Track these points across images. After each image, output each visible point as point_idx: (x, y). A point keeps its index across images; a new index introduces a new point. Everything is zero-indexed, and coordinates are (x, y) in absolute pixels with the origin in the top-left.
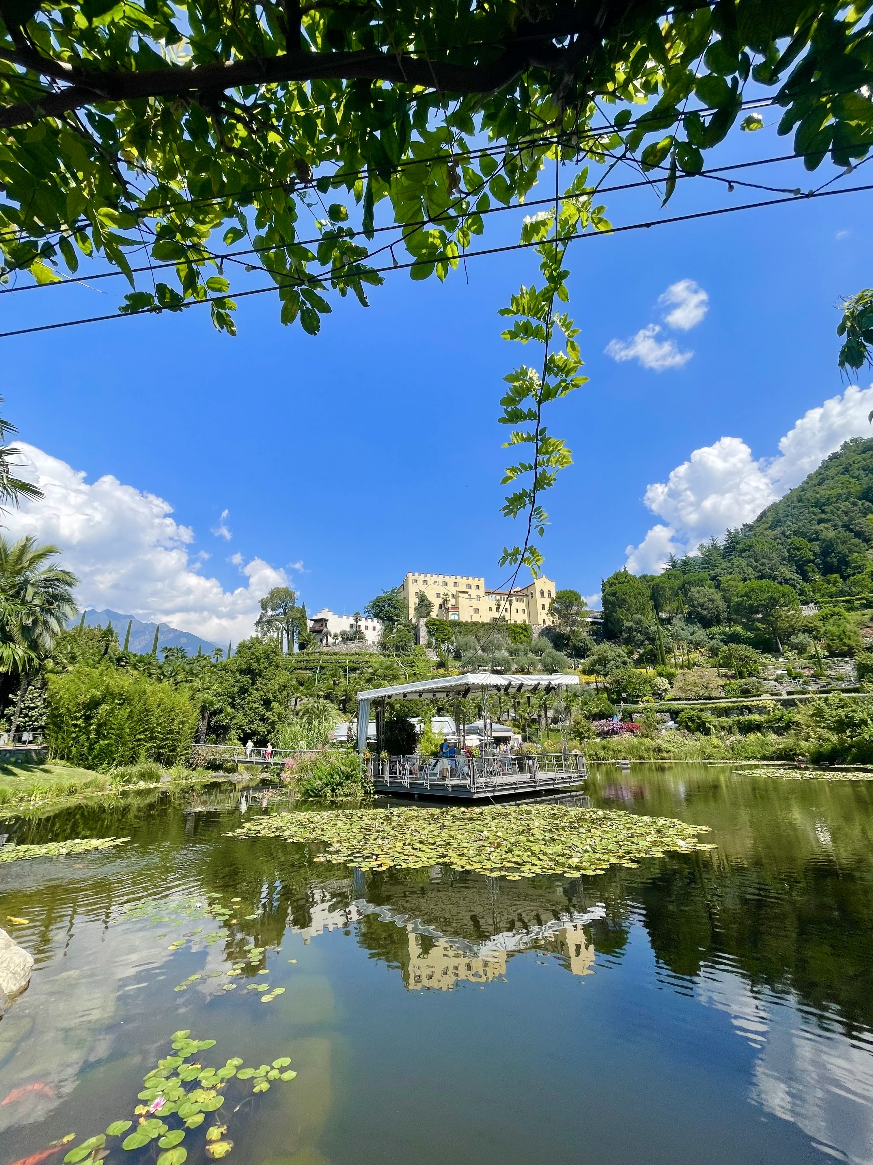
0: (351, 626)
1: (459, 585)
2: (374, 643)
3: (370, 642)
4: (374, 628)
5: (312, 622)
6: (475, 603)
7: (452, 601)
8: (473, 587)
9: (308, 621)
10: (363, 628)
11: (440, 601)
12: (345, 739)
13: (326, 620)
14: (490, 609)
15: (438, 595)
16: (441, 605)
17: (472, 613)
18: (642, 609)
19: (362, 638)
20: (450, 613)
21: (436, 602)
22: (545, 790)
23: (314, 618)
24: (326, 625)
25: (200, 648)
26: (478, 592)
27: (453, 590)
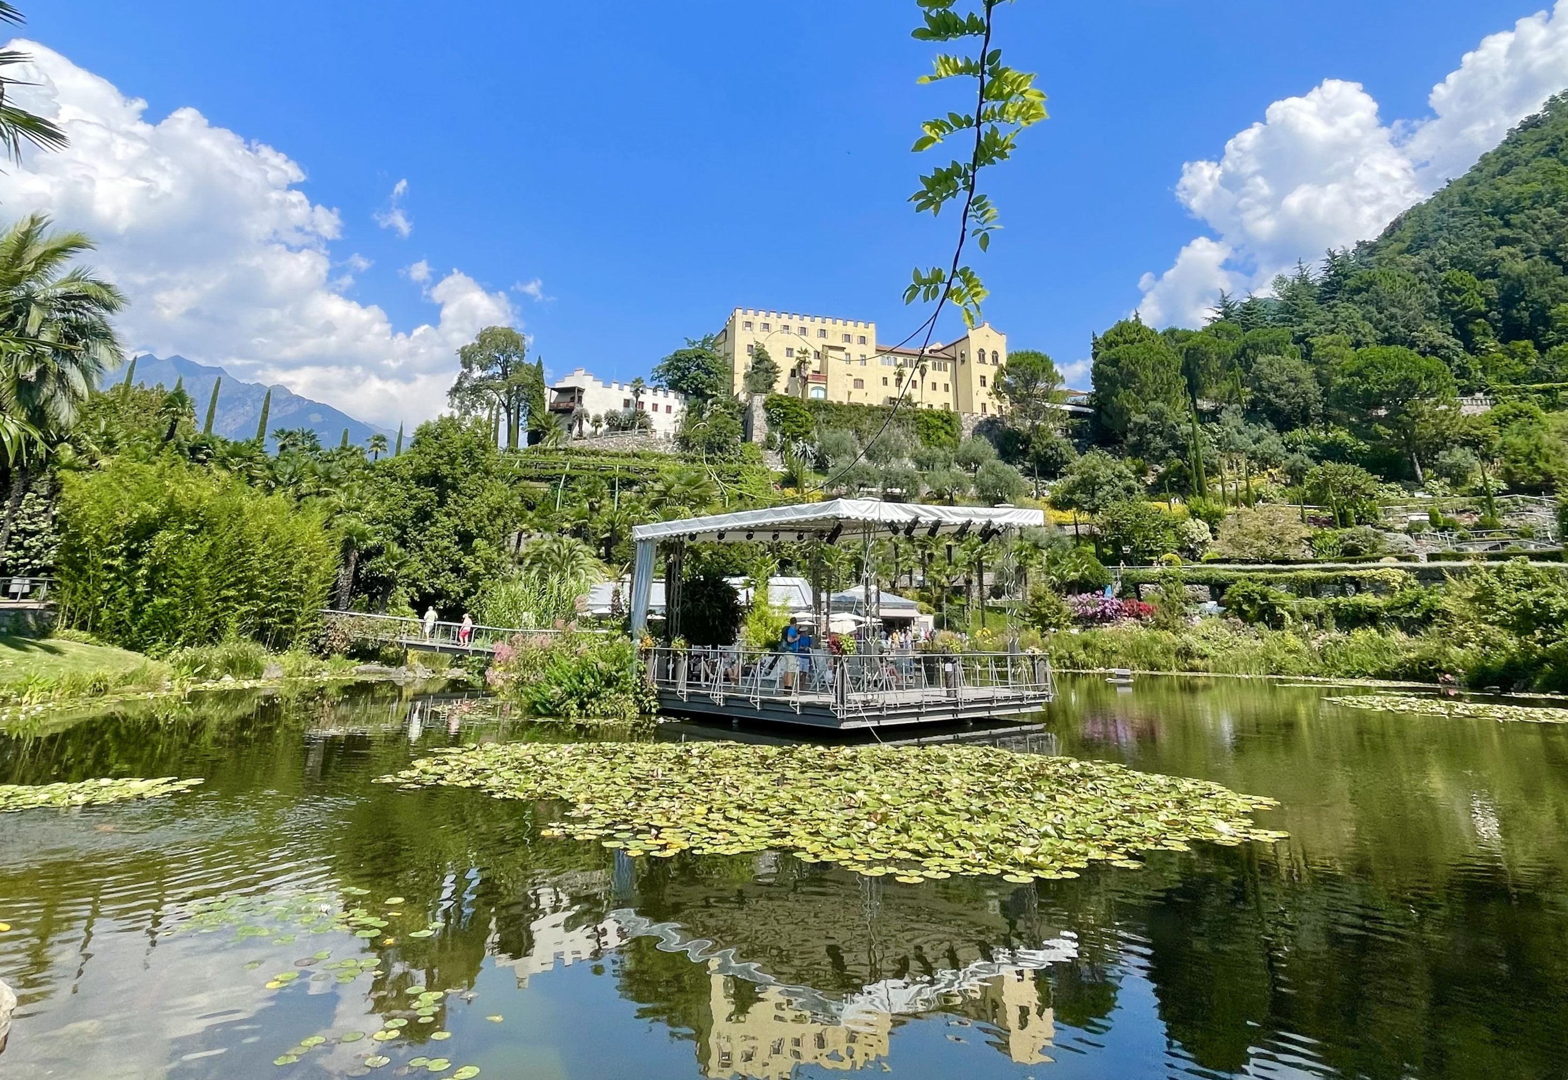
0: (627, 403)
1: (829, 334)
2: (667, 435)
3: (660, 434)
4: (669, 409)
5: (555, 394)
6: (857, 369)
7: (815, 365)
8: (855, 339)
9: (547, 391)
10: (648, 408)
11: (793, 363)
12: (606, 610)
13: (581, 391)
14: (885, 381)
15: (790, 351)
16: (793, 371)
17: (851, 387)
18: (1164, 393)
19: (645, 426)
20: (810, 386)
21: (785, 365)
22: (973, 719)
23: (558, 386)
24: (580, 399)
25: (346, 433)
26: (863, 349)
27: (817, 344)
